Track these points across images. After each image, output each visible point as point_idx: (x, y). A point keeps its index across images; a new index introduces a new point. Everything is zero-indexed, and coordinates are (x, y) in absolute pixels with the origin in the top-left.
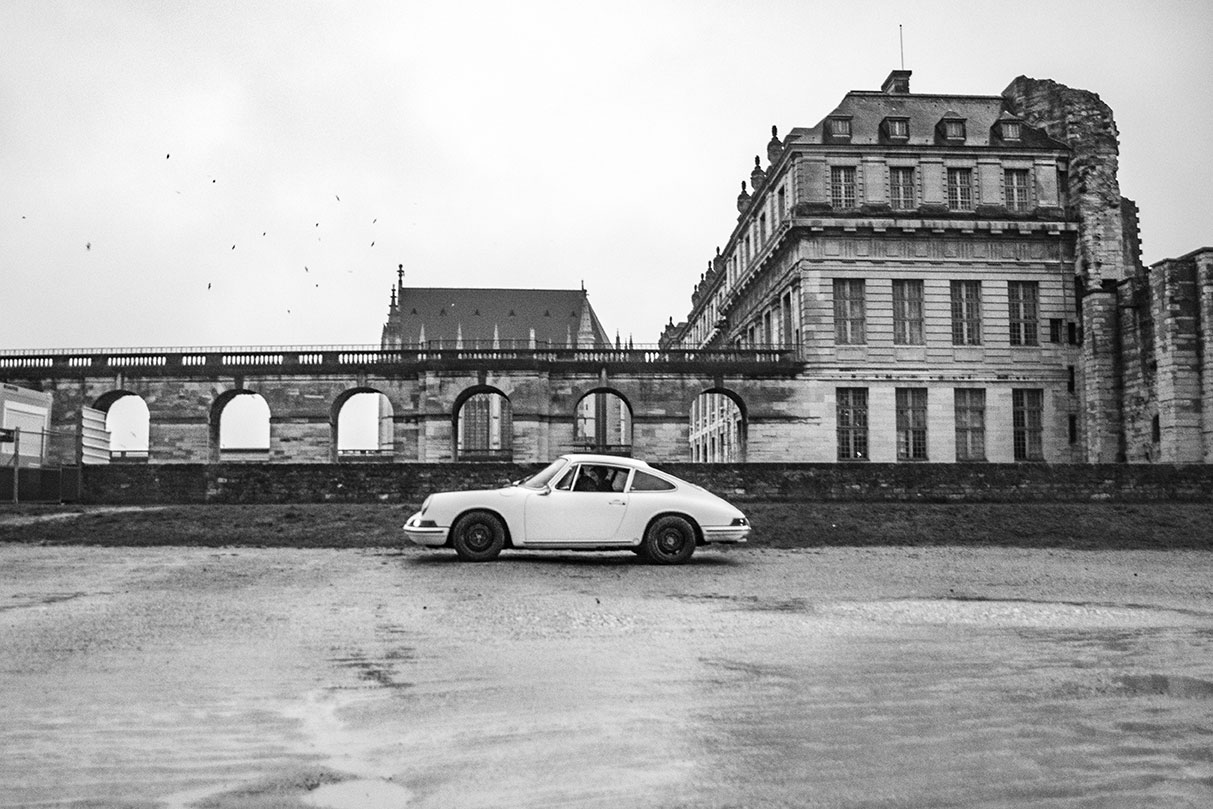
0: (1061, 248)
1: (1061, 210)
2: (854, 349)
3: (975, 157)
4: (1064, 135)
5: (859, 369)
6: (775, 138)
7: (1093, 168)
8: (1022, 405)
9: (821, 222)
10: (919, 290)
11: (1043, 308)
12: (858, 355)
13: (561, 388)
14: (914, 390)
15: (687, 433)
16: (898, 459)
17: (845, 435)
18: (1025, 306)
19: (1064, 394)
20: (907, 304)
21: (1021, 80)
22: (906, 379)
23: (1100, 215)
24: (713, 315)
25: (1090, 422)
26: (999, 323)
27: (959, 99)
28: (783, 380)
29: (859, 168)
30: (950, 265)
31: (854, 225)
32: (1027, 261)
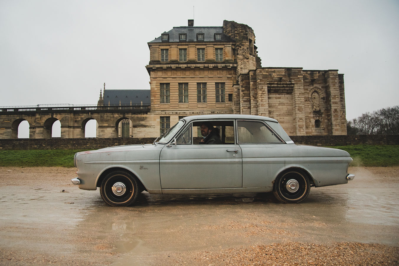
0: (232, 72)
1: (232, 60)
2: (166, 105)
3: (206, 45)
4: (234, 37)
5: (167, 110)
7: (240, 47)
9: (155, 66)
10: (188, 86)
11: (227, 90)
12: (166, 106)
13: (78, 118)
17: (163, 131)
18: (221, 90)
20: (183, 90)
21: (225, 21)
22: (182, 113)
23: (242, 61)
26: (212, 95)
28: (143, 114)
29: (169, 49)
30: (197, 78)
31: (166, 67)
32: (221, 76)
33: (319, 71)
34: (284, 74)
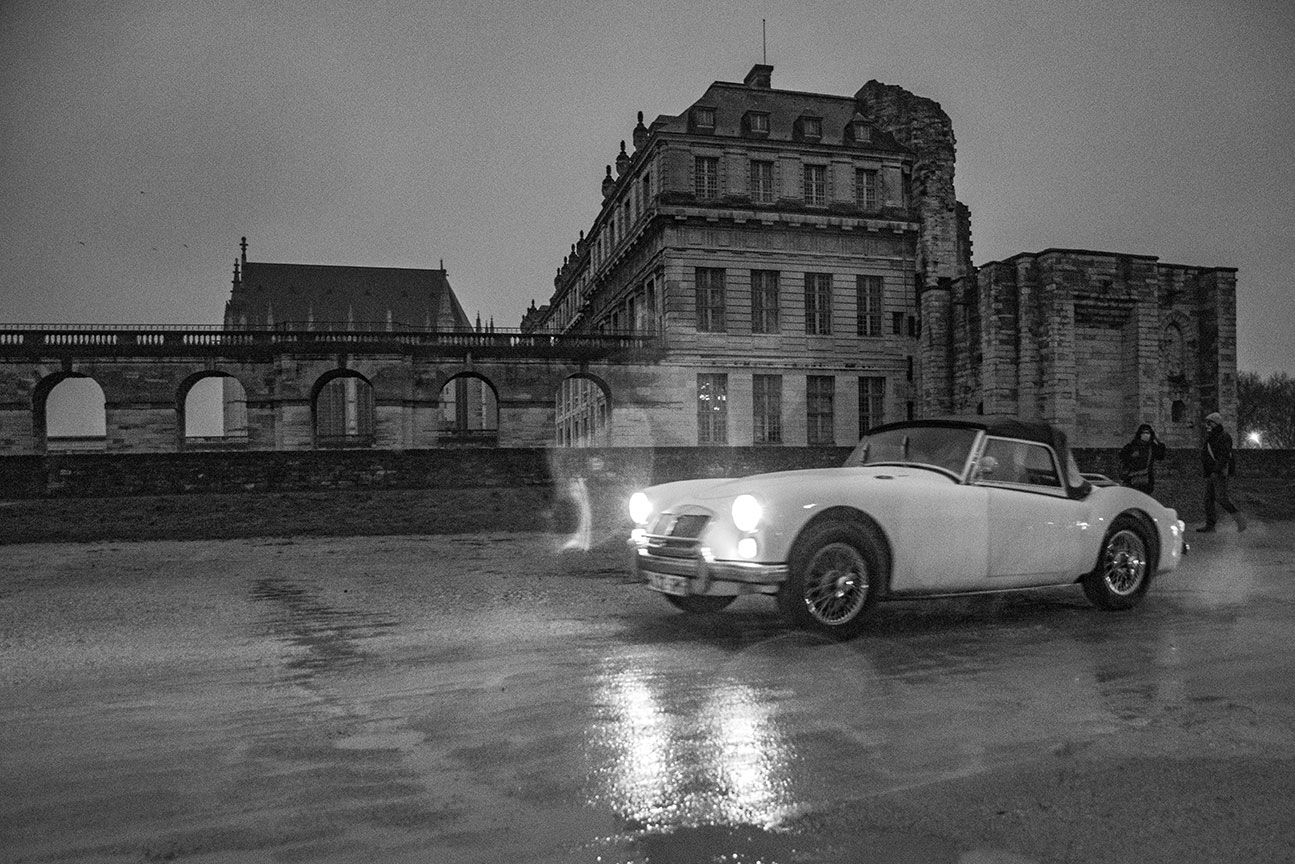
0: (903, 246)
1: (902, 209)
2: (715, 336)
3: (829, 155)
4: (909, 139)
5: (719, 356)
6: (641, 124)
7: (933, 172)
8: (867, 392)
9: (684, 211)
10: (776, 281)
11: (887, 301)
12: (718, 342)
13: (426, 372)
14: (770, 377)
15: (552, 417)
16: (754, 443)
17: (705, 419)
18: (871, 299)
19: (903, 382)
20: (764, 294)
21: (872, 84)
22: (763, 366)
23: (938, 217)
24: (576, 299)
25: (925, 408)
26: (849, 314)
27: (815, 96)
28: (646, 365)
29: (722, 160)
30: (804, 258)
31: (716, 215)
32: (873, 257)
33: (1186, 268)
34: (1113, 271)
